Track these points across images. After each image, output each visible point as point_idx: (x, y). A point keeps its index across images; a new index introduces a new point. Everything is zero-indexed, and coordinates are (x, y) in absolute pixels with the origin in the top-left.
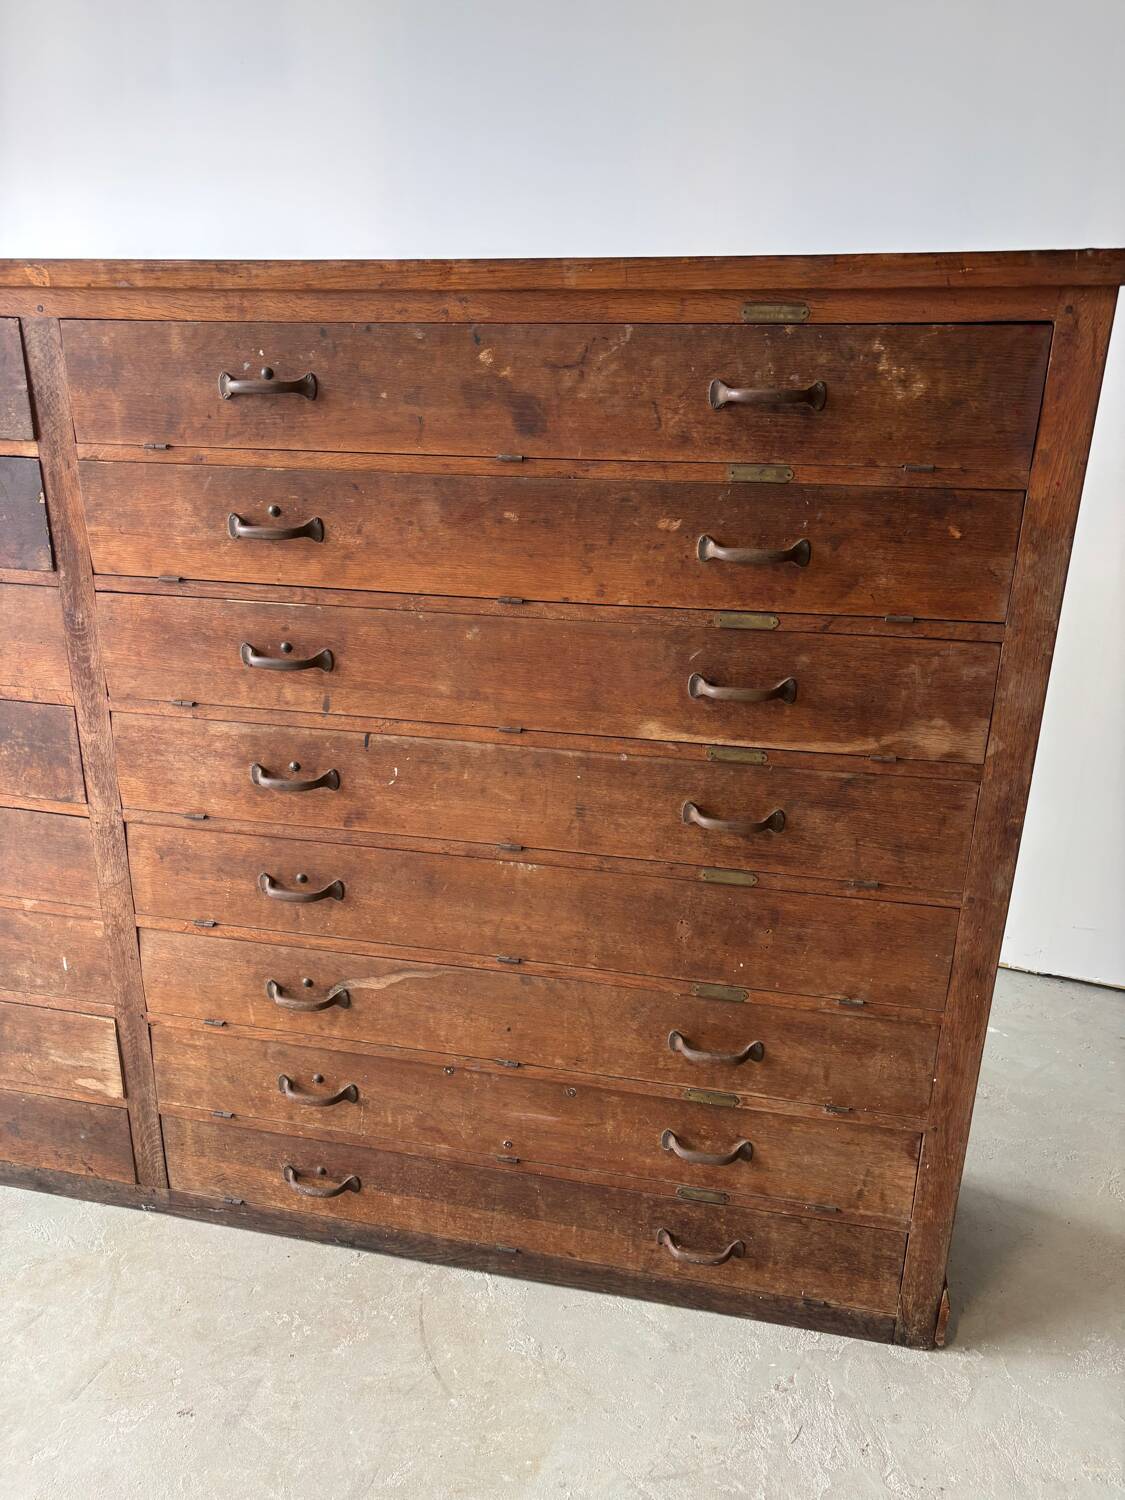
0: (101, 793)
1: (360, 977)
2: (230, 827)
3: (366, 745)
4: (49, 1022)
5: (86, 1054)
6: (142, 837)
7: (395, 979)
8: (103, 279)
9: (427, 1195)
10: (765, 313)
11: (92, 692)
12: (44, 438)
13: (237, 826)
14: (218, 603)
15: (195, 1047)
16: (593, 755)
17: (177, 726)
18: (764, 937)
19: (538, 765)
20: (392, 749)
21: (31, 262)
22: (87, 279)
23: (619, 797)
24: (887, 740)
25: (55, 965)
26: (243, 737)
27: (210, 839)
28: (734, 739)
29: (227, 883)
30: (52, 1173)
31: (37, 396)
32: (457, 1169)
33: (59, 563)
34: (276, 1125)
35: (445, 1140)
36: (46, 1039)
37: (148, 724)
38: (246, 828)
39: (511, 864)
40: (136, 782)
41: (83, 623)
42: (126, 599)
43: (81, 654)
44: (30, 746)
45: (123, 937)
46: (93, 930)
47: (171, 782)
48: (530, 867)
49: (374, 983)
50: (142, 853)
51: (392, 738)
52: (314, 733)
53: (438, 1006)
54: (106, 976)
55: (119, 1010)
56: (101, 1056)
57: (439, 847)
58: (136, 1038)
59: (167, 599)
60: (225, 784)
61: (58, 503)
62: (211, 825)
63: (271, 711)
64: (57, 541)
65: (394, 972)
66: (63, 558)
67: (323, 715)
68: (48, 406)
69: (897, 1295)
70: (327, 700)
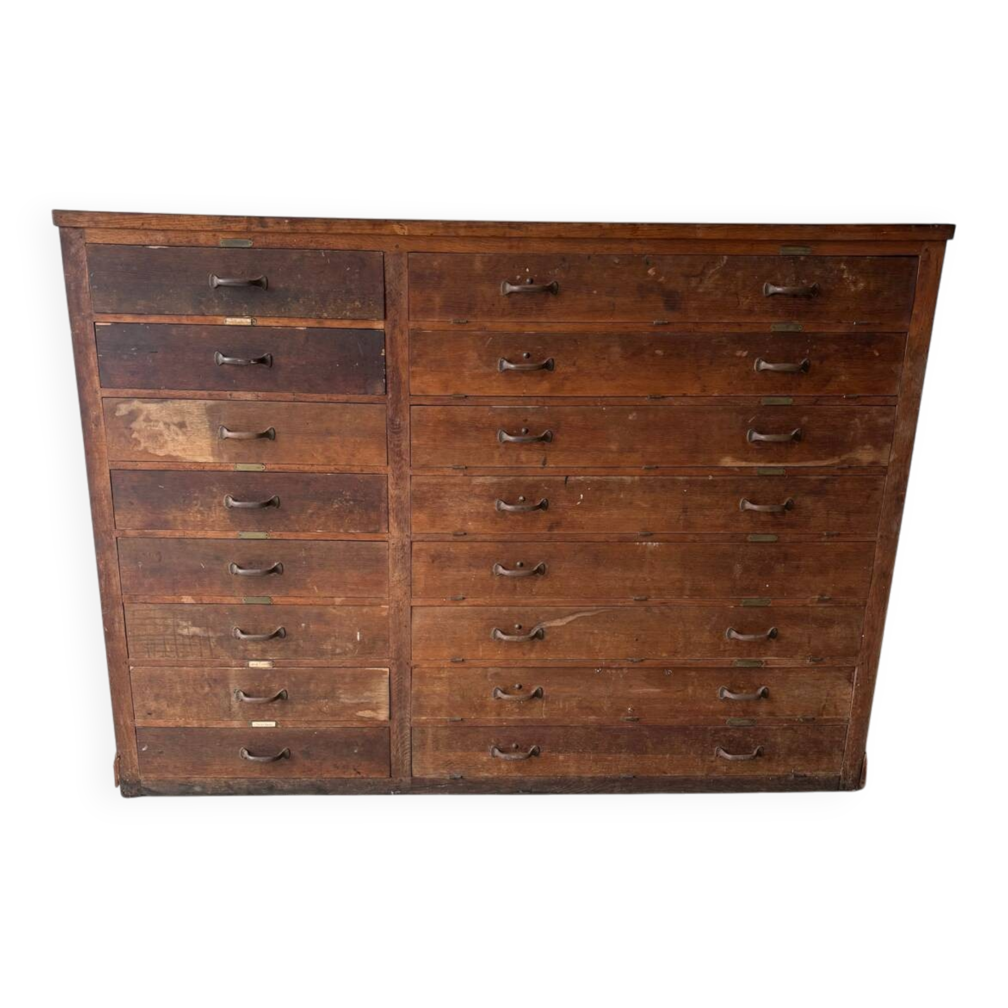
0: (398, 525)
1: (551, 620)
2: (480, 537)
3: (566, 483)
4: (343, 676)
5: (367, 694)
6: (421, 550)
7: (571, 618)
8: (441, 231)
9: (581, 750)
10: (791, 251)
11: (400, 466)
12: (389, 318)
13: (484, 537)
14: (487, 408)
15: (441, 678)
16: (693, 478)
17: (452, 481)
18: (780, 568)
19: (663, 486)
20: (580, 484)
22: (431, 231)
23: (706, 500)
24: (844, 457)
25: (352, 638)
26: (493, 484)
27: (466, 547)
29: (474, 572)
30: (329, 781)
31: (387, 295)
32: (600, 730)
33: (389, 390)
34: (489, 721)
35: (594, 713)
36: (339, 688)
37: (434, 481)
38: (488, 538)
39: (644, 543)
40: (422, 517)
41: (400, 424)
42: (430, 409)
43: (396, 443)
44: (354, 501)
45: (401, 614)
46: (381, 611)
47: (445, 515)
48: (654, 544)
49: (558, 623)
50: (421, 559)
51: (581, 478)
52: (536, 478)
53: (596, 631)
54: (386, 641)
55: (392, 661)
56: (376, 694)
57: (603, 538)
58: (401, 678)
59: (456, 408)
60: (479, 513)
61: (392, 354)
62: (467, 538)
63: (511, 468)
64: (389, 377)
65: (571, 614)
66: (391, 387)
67: (542, 468)
68: (394, 300)
69: (841, 762)
70: (545, 459)
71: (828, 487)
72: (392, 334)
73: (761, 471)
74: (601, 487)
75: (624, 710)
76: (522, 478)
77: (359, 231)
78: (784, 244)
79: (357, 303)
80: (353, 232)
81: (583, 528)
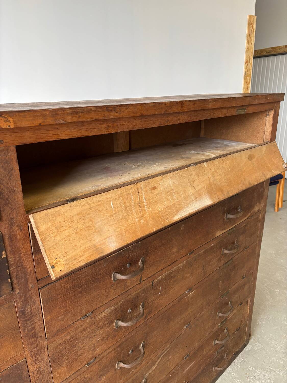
1: (149, 370)
2: (105, 354)
3: (153, 285)
7: (159, 360)
8: (49, 121)
10: (239, 112)
11: (36, 344)
13: (108, 351)
16: (206, 249)
17: (82, 328)
19: (195, 260)
20: (160, 282)
21: (0, 114)
22: (38, 121)
23: (211, 257)
24: (252, 212)
26: (111, 312)
27: (97, 366)
28: (231, 226)
29: (104, 378)
33: (15, 286)
37: (69, 337)
38: (111, 349)
39: (188, 295)
40: (61, 370)
41: (31, 311)
43: (30, 327)
47: (80, 356)
48: (192, 293)
49: (154, 368)
51: (160, 277)
52: (136, 293)
53: (170, 357)
57: (171, 305)
60: (103, 338)
61: (14, 252)
62: (97, 360)
63: (122, 294)
64: (14, 275)
65: (159, 358)
66: (17, 283)
67: (140, 284)
68: (7, 199)
69: (246, 336)
70: (141, 277)
71: (246, 228)
72: (11, 233)
73: (229, 232)
74: (169, 277)
76: (129, 297)
81: (162, 306)
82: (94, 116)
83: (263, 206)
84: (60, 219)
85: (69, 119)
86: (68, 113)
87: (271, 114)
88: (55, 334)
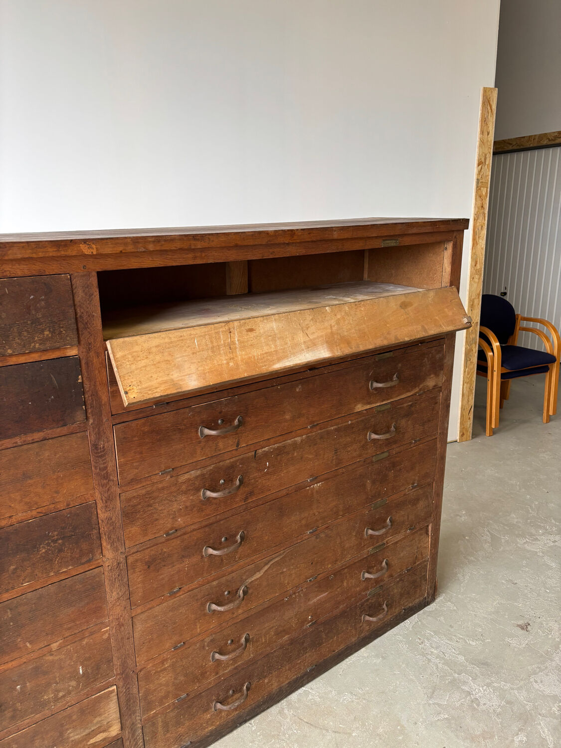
0: (111, 546)
1: (252, 576)
2: (189, 529)
3: (255, 457)
4: (70, 716)
5: (98, 719)
6: (137, 561)
7: (266, 568)
8: (130, 248)
9: (280, 667)
10: (388, 243)
11: (108, 487)
12: (82, 342)
13: (193, 527)
15: (165, 669)
16: (339, 426)
17: (160, 486)
18: (391, 474)
19: (322, 438)
20: (266, 454)
21: (85, 241)
22: (119, 249)
23: (348, 439)
24: (421, 386)
25: (74, 675)
26: (197, 477)
27: (177, 542)
28: (382, 402)
29: (187, 561)
31: (79, 319)
32: (291, 644)
33: (89, 415)
34: (210, 683)
35: (287, 633)
36: (67, 729)
37: (144, 492)
38: (196, 526)
39: (312, 486)
40: (134, 529)
41: (103, 447)
42: (134, 424)
43: (102, 466)
44: (63, 538)
45: (123, 628)
46: (103, 635)
47: (157, 520)
48: (319, 484)
49: (258, 575)
50: (137, 570)
51: (266, 449)
52: (232, 460)
53: (285, 570)
54: (110, 661)
55: (118, 677)
56: (106, 715)
57: (284, 492)
58: (129, 688)
59: (158, 416)
60: (187, 507)
61: (90, 379)
62: (179, 533)
63: (212, 457)
64: (89, 402)
65: (266, 564)
66: (92, 412)
67: (237, 450)
68: (86, 323)
69: (426, 588)
70: (238, 441)
71: (413, 409)
72: (88, 358)
73: (379, 409)
74: (280, 452)
75: (306, 620)
76: (221, 464)
77: (41, 255)
78: (384, 239)
79: (46, 333)
80: (34, 256)
81: (270, 490)
82: (178, 245)
83: (445, 381)
84: (137, 348)
85: (151, 247)
86: (150, 242)
87: (450, 246)
88: (129, 483)
